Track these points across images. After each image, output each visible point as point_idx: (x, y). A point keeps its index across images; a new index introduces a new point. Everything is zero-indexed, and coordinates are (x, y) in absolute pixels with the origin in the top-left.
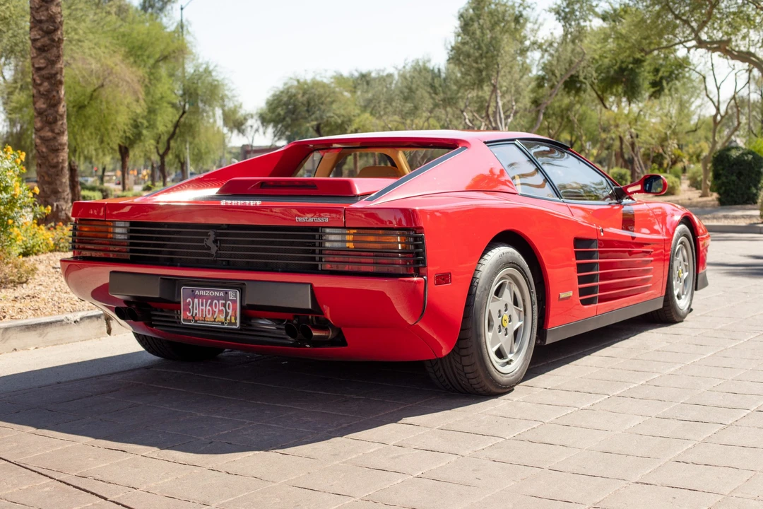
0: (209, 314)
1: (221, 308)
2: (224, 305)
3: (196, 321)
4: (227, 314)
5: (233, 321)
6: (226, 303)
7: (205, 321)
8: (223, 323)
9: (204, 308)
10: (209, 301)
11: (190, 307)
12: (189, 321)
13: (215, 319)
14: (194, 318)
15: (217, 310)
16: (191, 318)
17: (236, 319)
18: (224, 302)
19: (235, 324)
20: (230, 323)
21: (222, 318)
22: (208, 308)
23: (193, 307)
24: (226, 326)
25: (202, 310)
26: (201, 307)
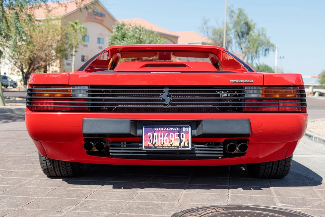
0: (166, 142)
1: (176, 138)
2: (179, 136)
3: (156, 147)
4: (181, 141)
5: (186, 145)
6: (180, 134)
7: (163, 146)
8: (178, 147)
9: (162, 138)
10: (167, 134)
11: (151, 138)
12: (150, 147)
13: (172, 145)
14: (154, 145)
15: (173, 139)
16: (152, 146)
17: (188, 144)
18: (179, 133)
19: (188, 147)
20: (184, 147)
21: (177, 144)
22: (165, 138)
23: (153, 138)
24: (180, 149)
25: (161, 140)
26: (159, 138)
